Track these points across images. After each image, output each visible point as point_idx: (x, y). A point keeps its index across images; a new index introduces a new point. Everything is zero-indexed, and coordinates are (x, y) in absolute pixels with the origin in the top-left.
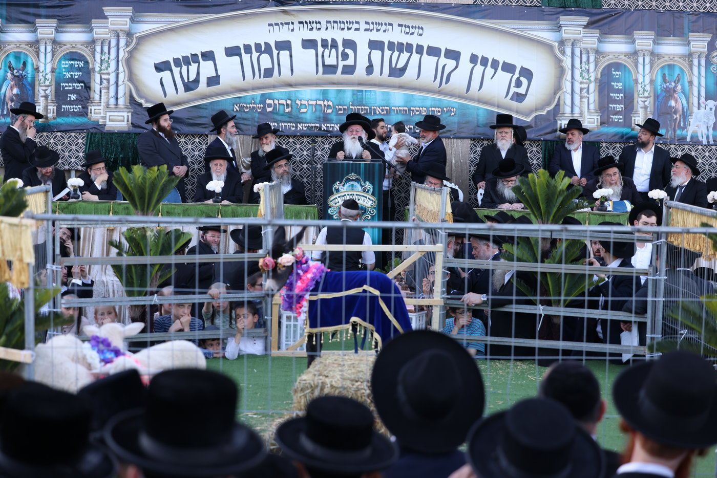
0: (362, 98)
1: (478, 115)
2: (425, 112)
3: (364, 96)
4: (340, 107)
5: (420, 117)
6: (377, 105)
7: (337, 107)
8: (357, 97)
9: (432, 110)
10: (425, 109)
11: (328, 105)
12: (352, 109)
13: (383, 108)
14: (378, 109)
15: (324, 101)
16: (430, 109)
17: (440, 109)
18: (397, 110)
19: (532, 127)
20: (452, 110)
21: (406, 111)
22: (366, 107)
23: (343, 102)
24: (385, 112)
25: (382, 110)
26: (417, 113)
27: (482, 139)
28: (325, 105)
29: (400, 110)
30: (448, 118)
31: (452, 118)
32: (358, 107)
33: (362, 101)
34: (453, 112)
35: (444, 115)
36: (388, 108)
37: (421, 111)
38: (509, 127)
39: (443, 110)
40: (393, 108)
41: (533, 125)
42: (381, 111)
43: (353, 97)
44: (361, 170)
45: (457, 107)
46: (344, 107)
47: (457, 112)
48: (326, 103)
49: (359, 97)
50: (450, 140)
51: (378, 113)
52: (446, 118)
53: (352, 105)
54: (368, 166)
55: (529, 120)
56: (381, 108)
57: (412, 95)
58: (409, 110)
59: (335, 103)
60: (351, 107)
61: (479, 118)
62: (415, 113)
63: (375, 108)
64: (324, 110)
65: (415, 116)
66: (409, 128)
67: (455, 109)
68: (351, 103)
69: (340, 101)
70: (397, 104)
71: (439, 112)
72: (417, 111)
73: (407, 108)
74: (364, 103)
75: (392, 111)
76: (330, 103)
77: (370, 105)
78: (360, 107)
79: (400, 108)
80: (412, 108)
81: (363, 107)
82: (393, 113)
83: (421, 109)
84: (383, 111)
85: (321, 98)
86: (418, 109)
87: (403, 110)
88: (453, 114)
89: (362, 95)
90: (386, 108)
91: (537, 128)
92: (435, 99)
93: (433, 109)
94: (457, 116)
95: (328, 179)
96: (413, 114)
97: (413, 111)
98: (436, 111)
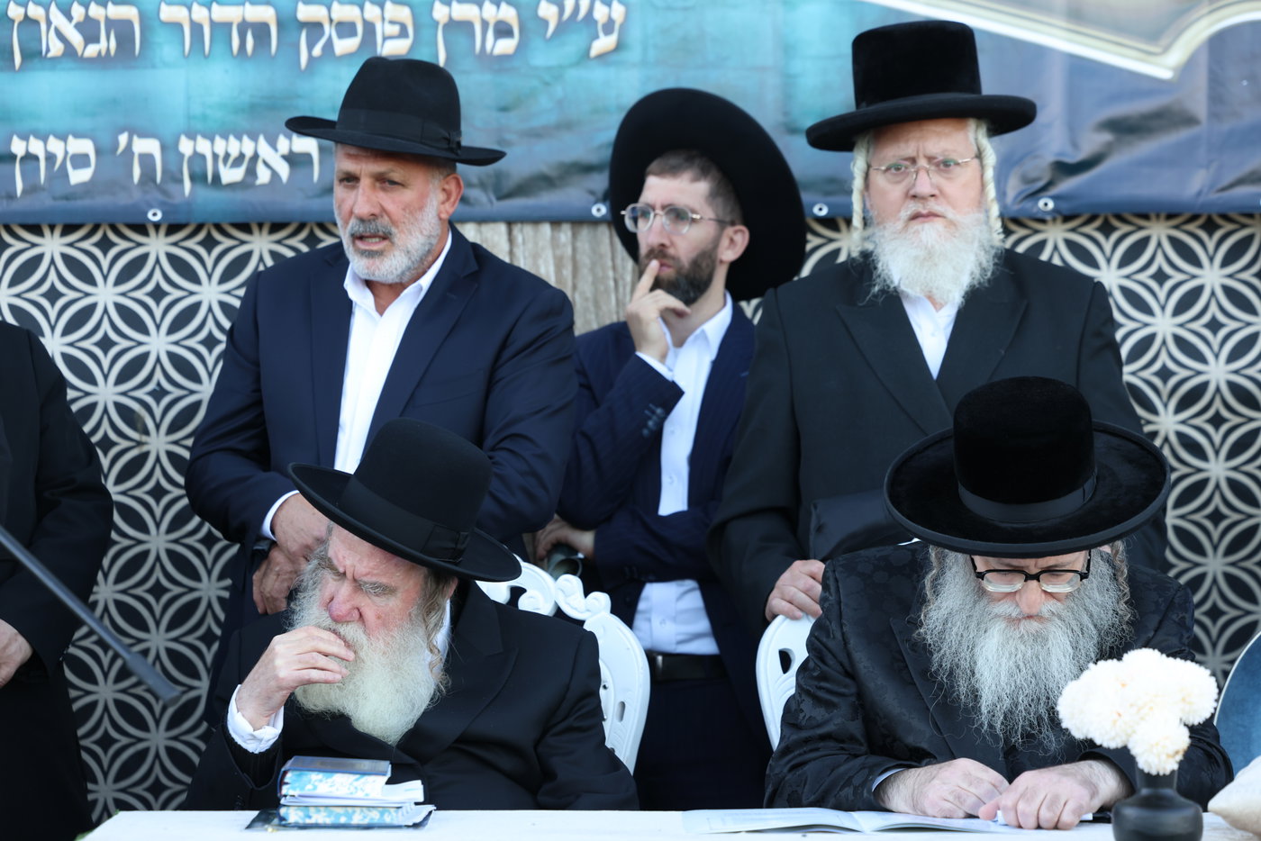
1: (787, 49)
2: (403, 33)
9: (453, 26)
10: (404, 14)
13: (96, 11)
14: (57, 18)
16: (440, 12)
17: (508, 13)
18: (196, 28)
19: (1190, 120)
20: (600, 13)
21: (261, 30)
24: (107, 44)
25: (89, 30)
26: (345, 46)
27: (822, 221)
29: (222, 28)
30: (572, 74)
31: (597, 74)
34: (609, 27)
35: (542, 57)
36: (129, 12)
37: (369, 28)
38: (957, 114)
39: (531, 24)
40: (168, 13)
41: (1199, 107)
42: (76, 39)
47: (635, 34)
50: (585, 232)
51: (56, 48)
52: (557, 73)
55: (1162, 66)
56: (78, 12)
58: (288, 24)
61: (797, 66)
62: (329, 46)
63: (35, 11)
65: (328, 69)
66: (292, 159)
67: (618, 12)
71: (503, 31)
72: (346, 29)
73: (266, 14)
75: (160, 37)
79: (221, 13)
80: (305, 13)
82: (166, 50)
83: (372, 12)
84: (91, 36)
86: (345, 12)
87: (244, 27)
88: (604, 43)
90: (116, 11)
91: (1226, 126)
93: (463, 11)
94: (634, 54)
96: (317, 51)
97: (315, 28)
98: (485, 24)
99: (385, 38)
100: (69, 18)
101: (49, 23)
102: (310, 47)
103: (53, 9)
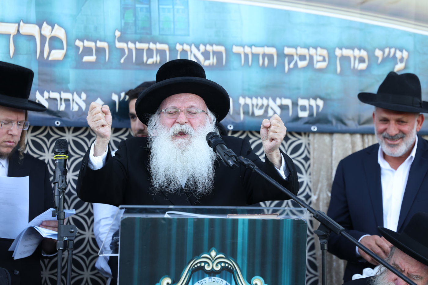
0: (149, 19)
2: (324, 60)
3: (155, 14)
4: (87, 44)
5: (309, 74)
6: (190, 39)
7: (78, 43)
8: (135, 15)
9: (343, 58)
10: (325, 52)
11: (53, 39)
12: (122, 50)
13: (209, 48)
14: (194, 50)
15: (40, 26)
16: (338, 52)
17: (364, 54)
18: (246, 55)
20: (399, 54)
21: (271, 57)
22: (160, 46)
23: (96, 28)
24: (213, 60)
25: (206, 55)
26: (302, 64)
28: (43, 38)
29: (256, 56)
32: (139, 45)
33: (150, 28)
34: (402, 60)
35: (376, 71)
36: (221, 49)
37: (311, 57)
39: (372, 58)
40: (236, 49)
42: (201, 58)
43: (123, 16)
44: (240, 240)
45: (411, 47)
46: (100, 44)
47: (411, 63)
48: (47, 30)
49: (141, 15)
52: (381, 77)
53: (121, 40)
54: (259, 228)
56: (202, 48)
57: (288, 14)
58: (281, 55)
59: (74, 33)
60: (119, 45)
62: (296, 64)
63: (186, 47)
64: (42, 52)
65: (296, 73)
66: (282, 107)
67: (405, 54)
68: (118, 34)
69: (86, 28)
70: (247, 38)
71: (362, 60)
72: (302, 58)
73: (272, 51)
74: (156, 33)
75: (233, 58)
76: (59, 32)
77: (171, 40)
78: (144, 46)
79: (255, 50)
80: (287, 51)
81: (152, 46)
82: (235, 64)
83: (312, 51)
85: (33, 16)
86: (302, 51)
87: (264, 55)
88: (400, 66)
89: (149, 10)
90: (217, 48)
92: (350, 26)
93: (347, 52)
95: (136, 268)
96: (292, 65)
97: (291, 57)
98: (355, 58)
99: (317, 62)
100: (199, 50)
101: (191, 52)
102: (289, 64)
103: (193, 46)
